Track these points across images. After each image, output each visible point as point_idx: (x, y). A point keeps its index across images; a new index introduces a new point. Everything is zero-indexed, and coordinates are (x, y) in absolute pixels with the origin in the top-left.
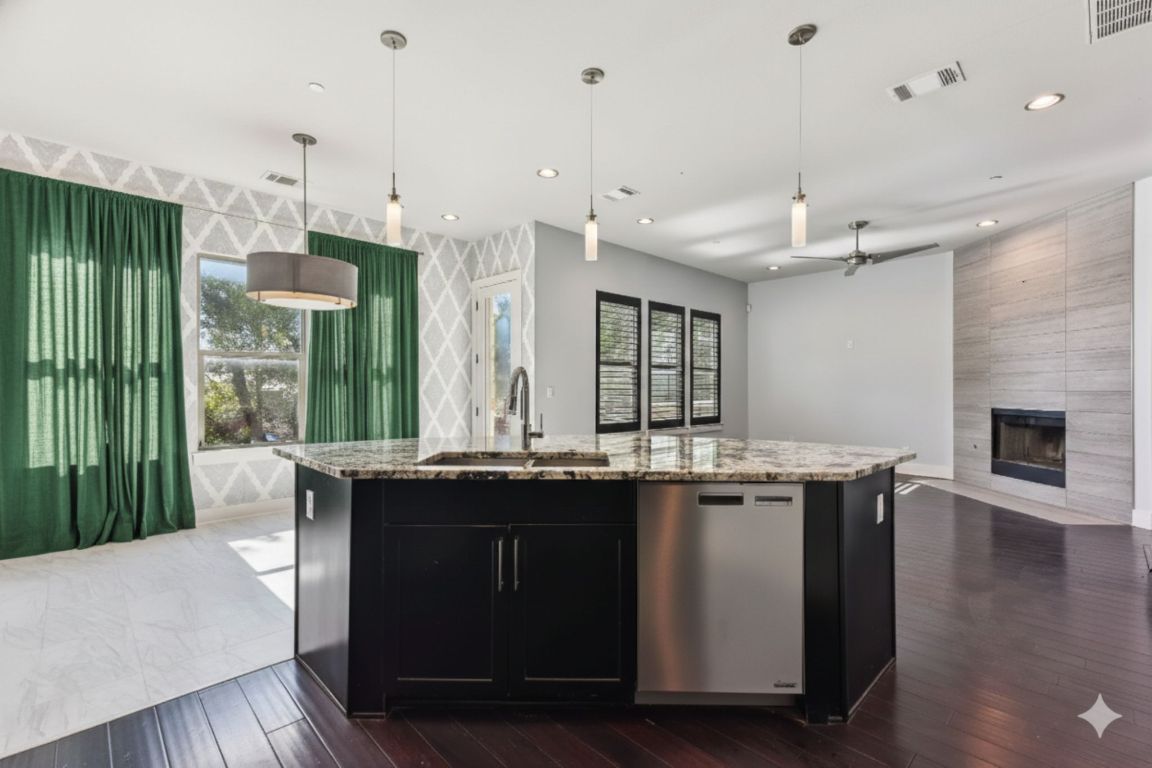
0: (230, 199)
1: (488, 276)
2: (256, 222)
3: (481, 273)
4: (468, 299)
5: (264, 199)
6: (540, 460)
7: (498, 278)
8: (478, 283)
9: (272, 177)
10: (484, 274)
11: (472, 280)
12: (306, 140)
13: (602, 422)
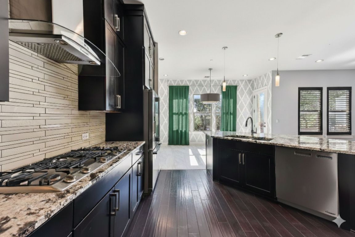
0: (199, 83)
1: (258, 88)
2: (203, 86)
3: (256, 88)
4: (252, 95)
5: (204, 81)
6: (255, 138)
7: (260, 89)
8: (255, 91)
9: (205, 77)
10: (257, 88)
11: (253, 90)
12: (210, 69)
13: (301, 131)
